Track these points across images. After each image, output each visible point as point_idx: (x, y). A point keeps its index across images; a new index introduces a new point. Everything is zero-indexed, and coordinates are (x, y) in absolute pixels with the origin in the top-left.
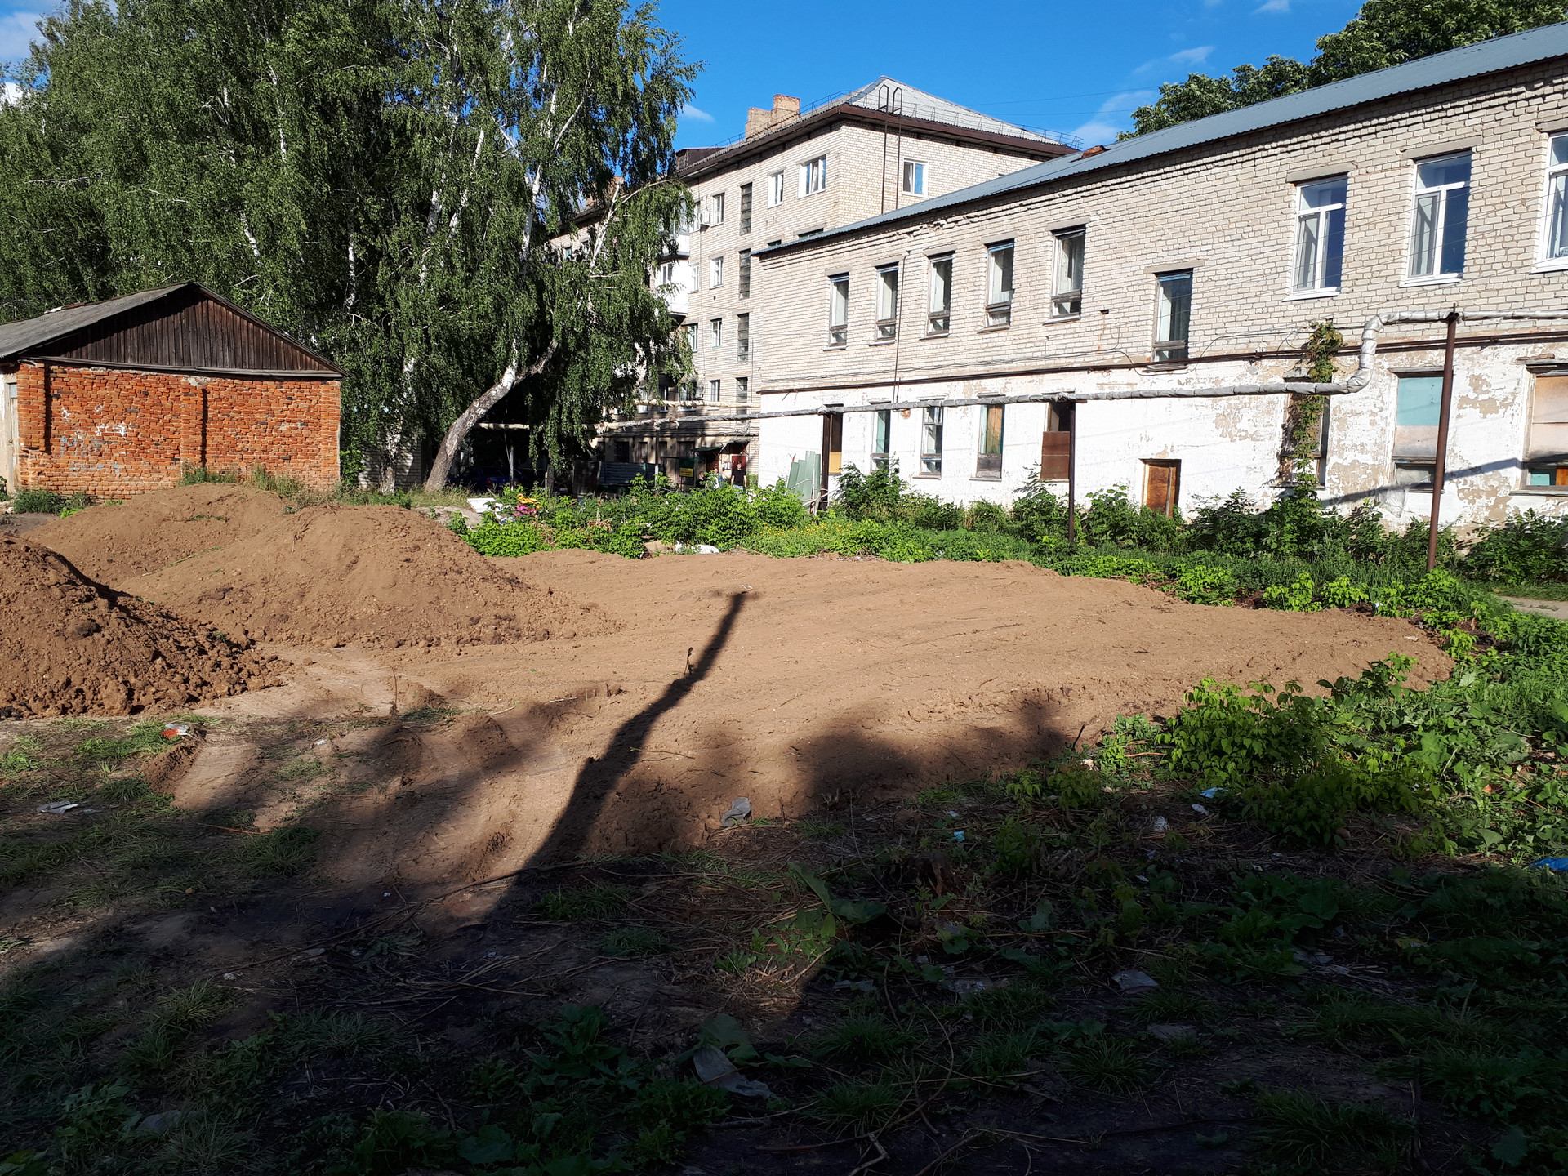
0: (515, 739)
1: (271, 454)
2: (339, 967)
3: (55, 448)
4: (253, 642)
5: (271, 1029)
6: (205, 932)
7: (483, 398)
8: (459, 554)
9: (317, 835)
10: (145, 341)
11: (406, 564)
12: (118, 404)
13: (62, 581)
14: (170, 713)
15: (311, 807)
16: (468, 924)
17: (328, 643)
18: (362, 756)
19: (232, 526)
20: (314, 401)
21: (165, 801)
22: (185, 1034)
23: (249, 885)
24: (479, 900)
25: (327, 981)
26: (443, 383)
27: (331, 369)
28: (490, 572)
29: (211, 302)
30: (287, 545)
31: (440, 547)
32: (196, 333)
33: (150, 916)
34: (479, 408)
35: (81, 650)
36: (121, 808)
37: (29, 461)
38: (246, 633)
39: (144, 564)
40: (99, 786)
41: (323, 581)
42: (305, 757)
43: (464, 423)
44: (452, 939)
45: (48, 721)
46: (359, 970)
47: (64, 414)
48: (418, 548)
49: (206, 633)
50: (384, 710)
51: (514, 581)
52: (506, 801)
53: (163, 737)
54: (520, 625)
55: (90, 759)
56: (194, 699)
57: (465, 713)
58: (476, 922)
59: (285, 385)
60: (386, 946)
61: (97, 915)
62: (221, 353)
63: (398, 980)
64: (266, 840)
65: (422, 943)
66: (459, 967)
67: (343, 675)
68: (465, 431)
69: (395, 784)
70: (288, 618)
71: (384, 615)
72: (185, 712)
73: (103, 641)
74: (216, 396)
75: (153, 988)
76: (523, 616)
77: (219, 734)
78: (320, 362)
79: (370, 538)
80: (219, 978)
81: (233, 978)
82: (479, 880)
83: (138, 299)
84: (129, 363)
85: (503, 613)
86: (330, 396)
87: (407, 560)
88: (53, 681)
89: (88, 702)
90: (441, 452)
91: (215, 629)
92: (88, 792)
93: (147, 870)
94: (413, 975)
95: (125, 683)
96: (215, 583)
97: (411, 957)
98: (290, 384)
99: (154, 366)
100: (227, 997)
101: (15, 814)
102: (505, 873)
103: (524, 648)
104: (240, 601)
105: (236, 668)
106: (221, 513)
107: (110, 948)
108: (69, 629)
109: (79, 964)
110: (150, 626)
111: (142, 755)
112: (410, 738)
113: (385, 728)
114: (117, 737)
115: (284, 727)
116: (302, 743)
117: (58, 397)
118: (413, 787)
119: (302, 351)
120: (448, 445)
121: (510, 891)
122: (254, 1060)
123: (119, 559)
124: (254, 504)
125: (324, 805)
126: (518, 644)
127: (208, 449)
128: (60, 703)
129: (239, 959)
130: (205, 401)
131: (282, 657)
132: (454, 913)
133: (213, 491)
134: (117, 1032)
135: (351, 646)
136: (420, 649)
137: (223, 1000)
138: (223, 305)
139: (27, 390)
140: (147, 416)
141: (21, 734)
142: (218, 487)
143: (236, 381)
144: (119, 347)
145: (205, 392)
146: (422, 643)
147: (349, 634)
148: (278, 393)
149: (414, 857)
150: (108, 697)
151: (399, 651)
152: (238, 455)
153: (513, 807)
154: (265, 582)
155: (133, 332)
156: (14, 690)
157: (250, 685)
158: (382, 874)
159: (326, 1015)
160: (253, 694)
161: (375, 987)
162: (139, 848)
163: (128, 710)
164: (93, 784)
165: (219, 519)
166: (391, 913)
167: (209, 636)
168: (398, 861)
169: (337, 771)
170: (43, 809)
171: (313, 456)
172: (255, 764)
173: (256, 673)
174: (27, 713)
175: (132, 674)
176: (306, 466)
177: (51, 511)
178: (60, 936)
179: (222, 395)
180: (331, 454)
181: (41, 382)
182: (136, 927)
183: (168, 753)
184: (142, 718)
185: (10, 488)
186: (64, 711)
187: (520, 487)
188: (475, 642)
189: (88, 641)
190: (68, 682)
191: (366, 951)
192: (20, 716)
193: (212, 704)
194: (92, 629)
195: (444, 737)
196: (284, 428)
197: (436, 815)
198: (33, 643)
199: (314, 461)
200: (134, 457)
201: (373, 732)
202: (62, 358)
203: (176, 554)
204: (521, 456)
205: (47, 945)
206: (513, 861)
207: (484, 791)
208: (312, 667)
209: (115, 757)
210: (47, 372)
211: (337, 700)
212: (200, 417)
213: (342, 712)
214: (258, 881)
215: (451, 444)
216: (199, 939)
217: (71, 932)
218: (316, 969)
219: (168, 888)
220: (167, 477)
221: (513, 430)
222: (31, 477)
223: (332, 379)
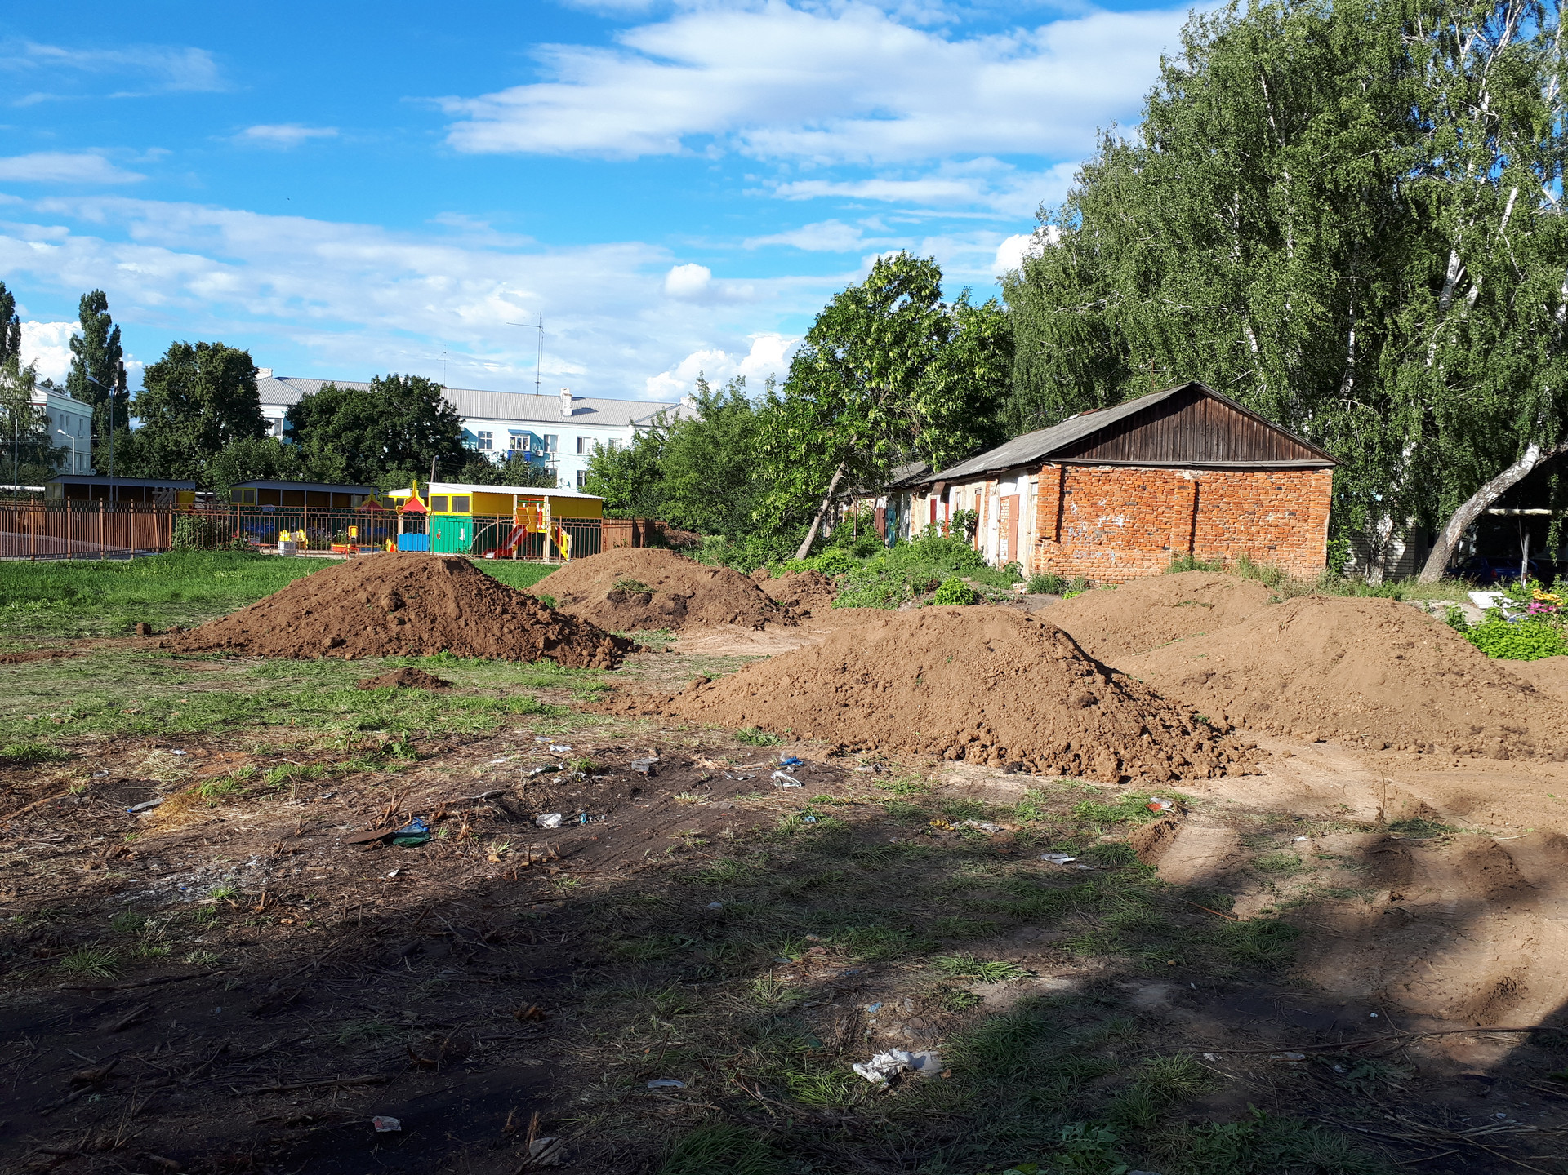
0: (1528, 872)
1: (1257, 544)
2: (1320, 1079)
3: (1063, 538)
4: (1232, 728)
5: (1251, 1123)
6: (1185, 1006)
7: (1496, 481)
8: (1460, 654)
9: (1297, 934)
10: (1147, 440)
11: (1397, 661)
12: (1119, 498)
13: (1068, 655)
14: (1154, 788)
15: (1291, 905)
16: (1471, 1073)
17: (1309, 737)
18: (1346, 862)
19: (1216, 613)
20: (1304, 491)
21: (1150, 871)
22: (1168, 1101)
23: (1227, 970)
24: (1483, 1048)
25: (1308, 1091)
26: (1445, 466)
27: (1324, 457)
28: (1497, 677)
29: (1209, 400)
30: (1271, 635)
31: (1438, 645)
32: (1192, 430)
33: (1136, 977)
34: (1490, 492)
35: (1080, 719)
36: (1111, 870)
37: (1042, 549)
38: (1226, 718)
39: (1133, 645)
40: (1092, 845)
41: (1307, 673)
42: (1285, 851)
43: (1470, 509)
44: (1451, 1084)
45: (1049, 779)
46: (1343, 1089)
47: (1073, 507)
48: (1412, 645)
49: (1189, 715)
50: (1370, 816)
51: (1528, 689)
52: (1519, 943)
53: (1148, 809)
54: (1533, 741)
55: (1084, 821)
56: (1175, 777)
57: (1464, 833)
58: (1481, 1073)
59: (1276, 475)
60: (1373, 1071)
61: (1092, 965)
62: (1215, 448)
63: (1385, 1112)
64: (1244, 928)
65: (1414, 1079)
66: (1461, 1119)
67: (1323, 772)
68: (1471, 518)
69: (1382, 898)
70: (1268, 707)
71: (1370, 714)
72: (1167, 788)
73: (1099, 713)
74: (1207, 488)
75: (1139, 1048)
76: (1537, 731)
77: (1199, 814)
78: (1313, 451)
79: (1359, 631)
80: (1199, 1056)
81: (1212, 1059)
82: (1484, 1026)
83: (1144, 402)
84: (1132, 460)
85: (1511, 724)
86: (1321, 485)
87: (1399, 657)
88: (1056, 744)
89: (1083, 767)
90: (1440, 541)
91: (1197, 712)
92: (1083, 849)
93: (1133, 934)
94: (1404, 1112)
95: (1116, 753)
96: (1199, 667)
97: (1402, 1091)
98: (1280, 474)
99: (1154, 462)
100: (1208, 1077)
101: (1024, 858)
102: (1517, 1026)
103: (1538, 767)
104: (1222, 687)
105: (1216, 752)
106: (1206, 600)
107: (1102, 1000)
108: (1072, 699)
109: (1076, 1007)
110: (1140, 703)
111: (1130, 823)
112: (1399, 851)
113: (1370, 835)
114: (1108, 803)
115: (1263, 817)
116: (1281, 838)
117: (1070, 493)
118: (1404, 905)
119: (1295, 441)
120: (1449, 533)
121: (1521, 1048)
122: (1234, 1149)
123: (1111, 638)
124: (1238, 593)
125: (1305, 906)
126: (1530, 762)
127: (1196, 539)
128: (1061, 764)
129: (1218, 1042)
130: (1197, 493)
131: (1261, 746)
132: (1454, 1056)
133: (1198, 578)
134: (1108, 1080)
135: (1333, 743)
136: (1410, 754)
137: (1203, 1079)
138: (1220, 402)
139: (1046, 488)
140: (1144, 509)
141: (1029, 787)
142: (1205, 575)
143: (1228, 473)
144: (1124, 447)
145: (1197, 484)
146: (1412, 748)
147: (1332, 730)
148: (1268, 484)
149: (1406, 981)
150: (1101, 764)
151: (1386, 754)
152: (1224, 544)
153: (1528, 952)
154: (1247, 670)
155: (1137, 433)
156: (1025, 747)
157: (1229, 771)
158: (1367, 992)
159: (1307, 1127)
160: (1232, 780)
161: (1361, 1112)
162: (1128, 910)
163: (1117, 779)
164: (1087, 842)
165: (1204, 605)
166: (1378, 1036)
167: (1191, 718)
168: (1386, 982)
169: (1318, 872)
170: (1046, 857)
171: (1299, 545)
172: (1235, 850)
173: (1236, 759)
174: (1034, 769)
175: (1122, 746)
176: (1292, 555)
177: (1056, 593)
178: (1060, 976)
179: (1213, 487)
180: (1318, 544)
181: (1057, 481)
182: (1124, 986)
183: (1153, 825)
184: (1129, 789)
185: (1025, 572)
186: (1064, 772)
187: (1535, 581)
188: (1476, 754)
189: (1086, 711)
190: (1068, 746)
191: (1350, 1070)
192: (1029, 771)
193: (1193, 784)
194: (1090, 701)
195: (1441, 855)
196: (1271, 517)
197: (1431, 941)
198: (1041, 709)
199: (1300, 551)
200: (1129, 546)
201: (1358, 837)
202: (1076, 459)
203: (1162, 636)
204: (1538, 546)
205: (1051, 982)
206: (1529, 1015)
207: (1489, 925)
208: (1291, 760)
209: (1107, 823)
210: (1063, 471)
211: (1317, 797)
212: (1191, 508)
213: (1322, 810)
214: (1236, 969)
215: (1452, 533)
216: (1180, 1012)
217: (1069, 975)
218: (1296, 1074)
219: (1153, 955)
220: (1157, 564)
221: (1531, 515)
222: (1043, 563)
223: (1324, 468)
